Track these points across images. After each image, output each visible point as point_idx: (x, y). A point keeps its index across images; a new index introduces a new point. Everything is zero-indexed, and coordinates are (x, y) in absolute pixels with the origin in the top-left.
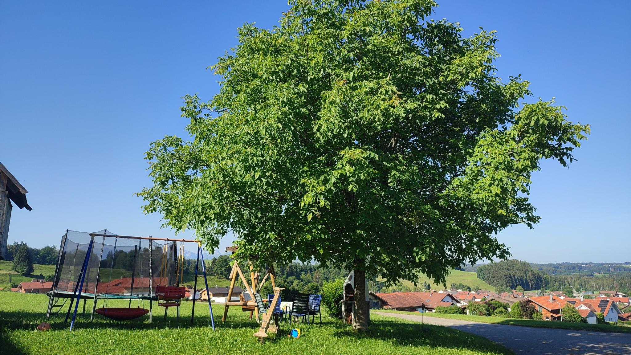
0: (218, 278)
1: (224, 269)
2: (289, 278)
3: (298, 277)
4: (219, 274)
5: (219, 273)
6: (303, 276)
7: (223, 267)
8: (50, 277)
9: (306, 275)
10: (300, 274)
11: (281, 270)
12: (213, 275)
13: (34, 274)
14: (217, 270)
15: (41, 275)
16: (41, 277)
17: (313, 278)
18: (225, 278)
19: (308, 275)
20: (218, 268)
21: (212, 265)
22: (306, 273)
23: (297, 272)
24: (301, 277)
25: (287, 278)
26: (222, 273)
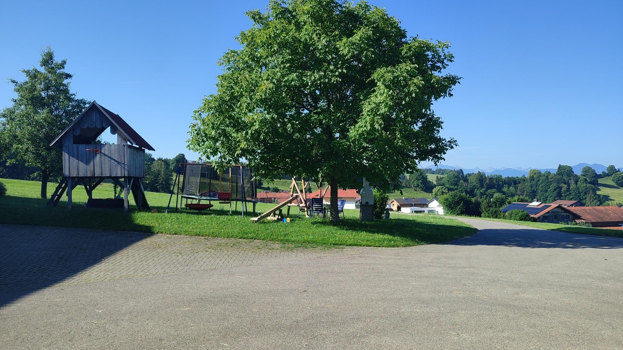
0: (414, 190)
1: (420, 181)
2: (489, 191)
3: (500, 190)
4: (415, 187)
5: (416, 185)
6: (505, 189)
7: (419, 180)
8: (274, 189)
9: (509, 188)
10: (502, 187)
11: (480, 182)
12: (410, 188)
13: (263, 186)
14: (413, 183)
15: (268, 187)
16: (268, 189)
17: (516, 191)
18: (422, 190)
19: (511, 188)
20: (414, 181)
21: (409, 178)
22: (509, 185)
23: (498, 185)
24: (504, 190)
25: (486, 190)
26: (418, 186)
